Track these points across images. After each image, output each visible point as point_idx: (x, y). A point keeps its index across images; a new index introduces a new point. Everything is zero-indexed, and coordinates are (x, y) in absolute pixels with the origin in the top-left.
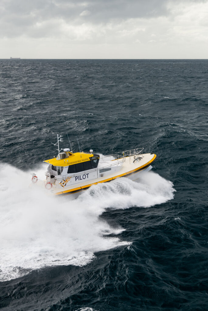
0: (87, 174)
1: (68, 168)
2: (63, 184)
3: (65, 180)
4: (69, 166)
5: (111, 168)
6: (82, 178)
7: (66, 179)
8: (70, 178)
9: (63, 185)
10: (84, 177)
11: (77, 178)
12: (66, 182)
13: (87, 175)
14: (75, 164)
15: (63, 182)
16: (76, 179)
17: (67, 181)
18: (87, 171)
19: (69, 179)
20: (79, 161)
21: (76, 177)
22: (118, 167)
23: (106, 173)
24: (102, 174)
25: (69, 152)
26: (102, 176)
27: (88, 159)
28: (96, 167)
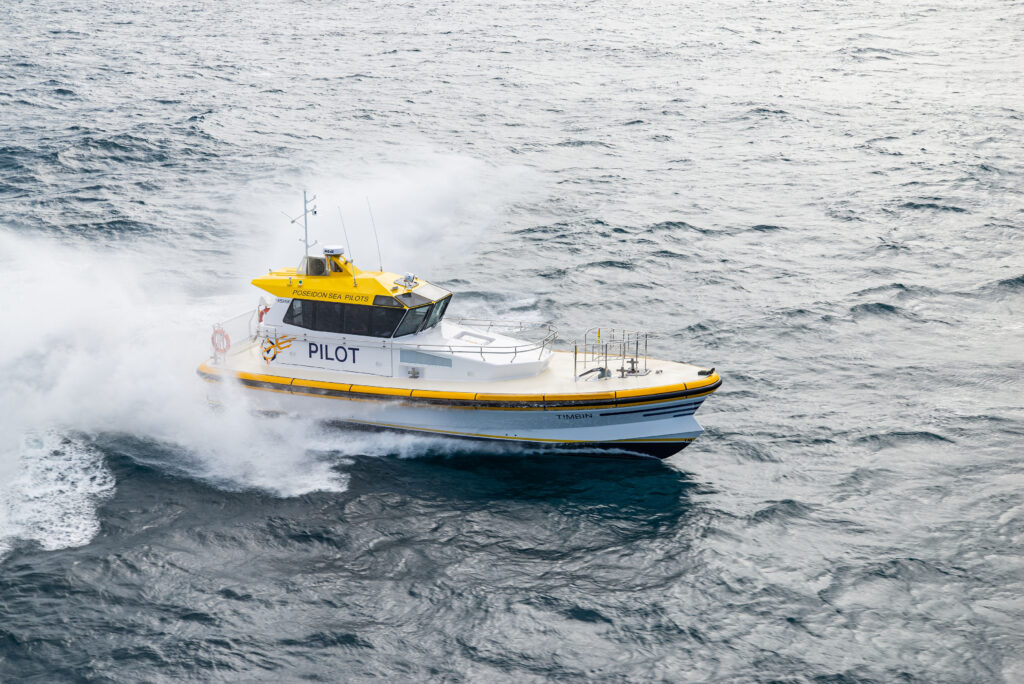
0: (354, 350)
1: (288, 305)
2: (268, 352)
3: (274, 341)
4: (294, 300)
5: (451, 360)
6: (331, 354)
7: (277, 340)
8: (290, 341)
9: (266, 354)
10: (341, 354)
11: (313, 348)
12: (278, 350)
13: (350, 353)
15: (269, 345)
16: (311, 352)
17: (281, 349)
18: (353, 340)
19: (288, 344)
20: (333, 296)
21: (311, 344)
22: (483, 366)
23: (429, 370)
24: (413, 369)
25: (334, 259)
26: (415, 375)
27: (367, 299)
28: (389, 337)
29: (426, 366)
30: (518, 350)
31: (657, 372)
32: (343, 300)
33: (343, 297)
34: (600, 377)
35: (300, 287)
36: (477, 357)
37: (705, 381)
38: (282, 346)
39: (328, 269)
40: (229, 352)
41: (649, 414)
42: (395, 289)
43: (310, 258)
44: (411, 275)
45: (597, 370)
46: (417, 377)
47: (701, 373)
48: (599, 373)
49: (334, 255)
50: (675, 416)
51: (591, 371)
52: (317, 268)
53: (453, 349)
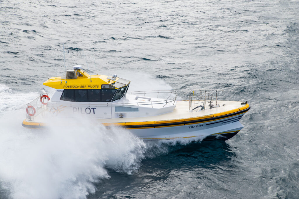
0: (94, 108)
1: (62, 92)
3: (56, 108)
4: (64, 90)
5: (138, 109)
7: (58, 108)
10: (88, 111)
11: (75, 110)
13: (92, 110)
14: (75, 88)
18: (93, 104)
19: (63, 109)
21: (74, 108)
22: (152, 110)
23: (128, 114)
24: (121, 114)
25: (79, 71)
26: (122, 116)
27: (98, 86)
28: (110, 101)
29: (126, 112)
30: (167, 101)
31: (223, 105)
32: (87, 88)
33: (87, 86)
34: (202, 109)
35: (66, 84)
36: (150, 106)
37: (244, 107)
38: (60, 110)
39: (76, 75)
40: (35, 115)
41: (224, 122)
42: (109, 81)
43: (68, 72)
44: (116, 75)
45: (199, 107)
46: (123, 117)
47: (242, 104)
48: (201, 108)
49: (78, 70)
50: (233, 122)
51: (197, 107)
52: (71, 75)
53: (139, 104)
